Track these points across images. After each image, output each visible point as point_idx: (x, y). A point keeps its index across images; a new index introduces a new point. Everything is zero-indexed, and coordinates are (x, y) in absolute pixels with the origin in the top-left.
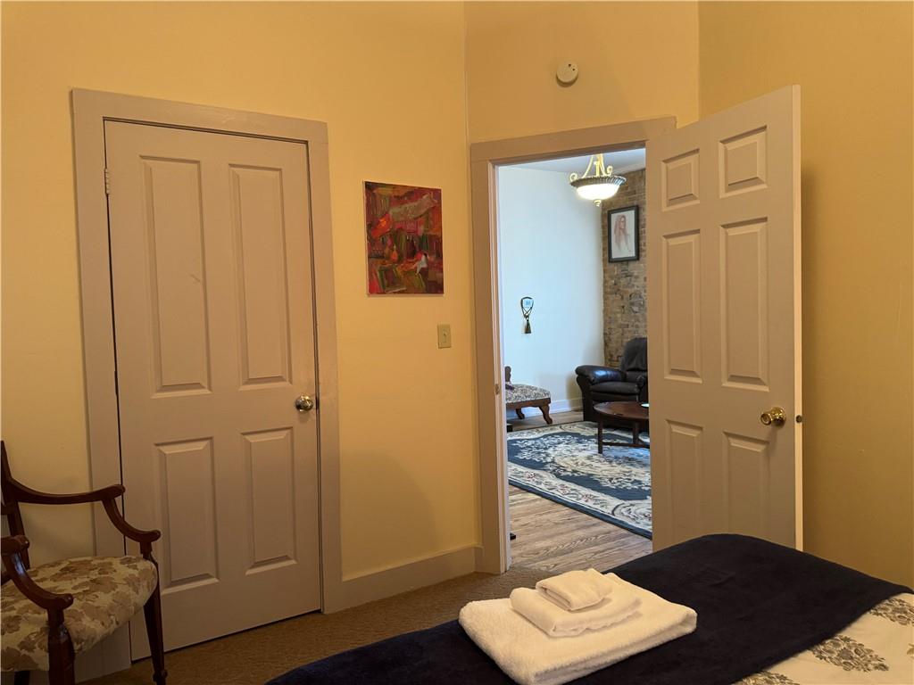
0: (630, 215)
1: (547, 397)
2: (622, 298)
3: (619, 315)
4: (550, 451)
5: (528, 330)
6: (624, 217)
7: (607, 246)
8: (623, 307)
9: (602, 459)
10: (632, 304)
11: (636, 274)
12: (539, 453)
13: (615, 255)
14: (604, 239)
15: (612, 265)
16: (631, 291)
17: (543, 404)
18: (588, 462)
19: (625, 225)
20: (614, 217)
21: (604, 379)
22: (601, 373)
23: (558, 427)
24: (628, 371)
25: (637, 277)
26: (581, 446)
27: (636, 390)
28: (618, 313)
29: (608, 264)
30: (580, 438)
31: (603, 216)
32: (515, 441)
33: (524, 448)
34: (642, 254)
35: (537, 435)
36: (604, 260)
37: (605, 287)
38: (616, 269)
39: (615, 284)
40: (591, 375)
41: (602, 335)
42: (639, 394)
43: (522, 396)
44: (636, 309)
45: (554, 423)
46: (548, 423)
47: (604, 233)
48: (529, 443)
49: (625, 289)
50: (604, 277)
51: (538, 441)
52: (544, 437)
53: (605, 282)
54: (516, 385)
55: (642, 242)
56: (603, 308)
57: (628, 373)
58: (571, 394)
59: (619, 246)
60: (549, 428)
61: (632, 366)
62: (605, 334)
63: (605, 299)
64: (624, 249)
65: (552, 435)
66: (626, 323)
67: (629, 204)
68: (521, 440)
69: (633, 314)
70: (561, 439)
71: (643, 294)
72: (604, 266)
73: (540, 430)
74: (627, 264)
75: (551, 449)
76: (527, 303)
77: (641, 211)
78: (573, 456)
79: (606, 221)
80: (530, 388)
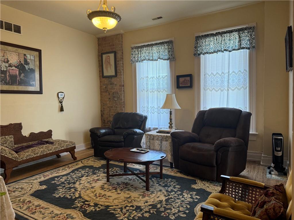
0: (112, 56)
1: (73, 146)
2: (109, 94)
3: (108, 102)
4: (77, 185)
5: (62, 109)
6: (109, 56)
7: (101, 70)
8: (110, 98)
9: (111, 188)
10: (114, 97)
11: (115, 83)
12: (70, 188)
13: (105, 74)
14: (99, 66)
15: (104, 79)
16: (113, 91)
17: (71, 150)
18: (103, 192)
19: (109, 61)
20: (104, 56)
21: (105, 134)
22: (103, 131)
23: (80, 162)
24: (115, 129)
25: (116, 85)
26: (95, 177)
27: (123, 140)
28: (108, 101)
29: (102, 78)
30: (94, 170)
31: (99, 56)
32: (53, 179)
33: (59, 185)
34: (118, 74)
35: (68, 171)
36: (100, 76)
37: (101, 89)
38: (106, 81)
39: (106, 88)
40: (98, 133)
41: (100, 111)
42: (124, 142)
43: (59, 147)
44: (116, 99)
45: (77, 160)
46: (74, 160)
47: (99, 64)
48: (63, 180)
49: (111, 90)
50: (100, 84)
51: (69, 176)
52: (73, 171)
53: (101, 87)
54: (55, 141)
55: (118, 69)
56: (100, 99)
57: (115, 130)
58: (86, 140)
59: (107, 70)
60: (75, 164)
61: (117, 126)
62: (101, 111)
63: (101, 95)
64: (110, 71)
65: (77, 170)
66: (112, 106)
67: (111, 50)
68: (57, 177)
69: (114, 102)
70: (83, 172)
71: (119, 92)
72: (100, 79)
73: (70, 166)
74: (111, 79)
75: (78, 183)
76: (61, 95)
77: (117, 54)
78: (92, 188)
79: (100, 58)
80: (64, 141)
